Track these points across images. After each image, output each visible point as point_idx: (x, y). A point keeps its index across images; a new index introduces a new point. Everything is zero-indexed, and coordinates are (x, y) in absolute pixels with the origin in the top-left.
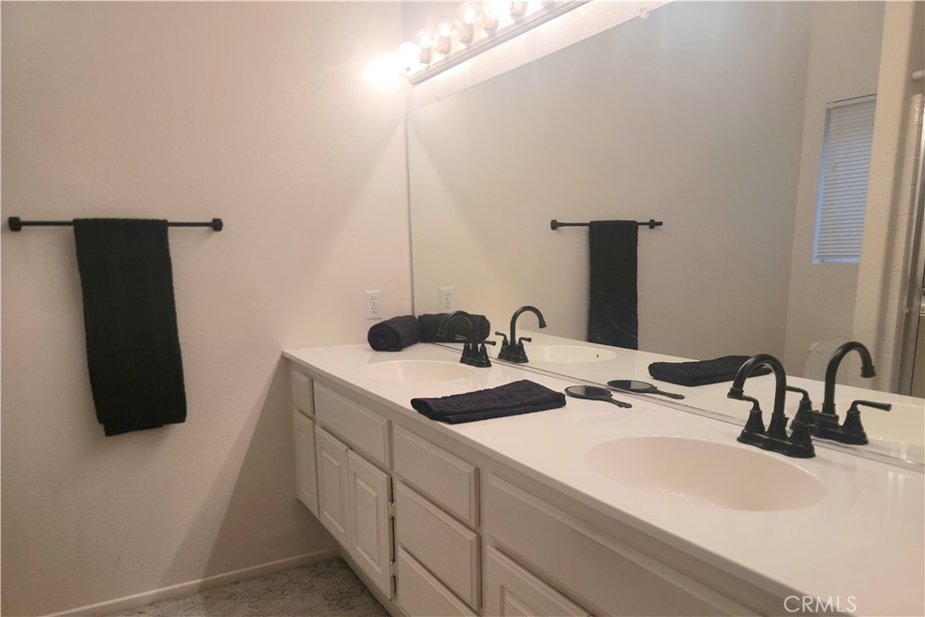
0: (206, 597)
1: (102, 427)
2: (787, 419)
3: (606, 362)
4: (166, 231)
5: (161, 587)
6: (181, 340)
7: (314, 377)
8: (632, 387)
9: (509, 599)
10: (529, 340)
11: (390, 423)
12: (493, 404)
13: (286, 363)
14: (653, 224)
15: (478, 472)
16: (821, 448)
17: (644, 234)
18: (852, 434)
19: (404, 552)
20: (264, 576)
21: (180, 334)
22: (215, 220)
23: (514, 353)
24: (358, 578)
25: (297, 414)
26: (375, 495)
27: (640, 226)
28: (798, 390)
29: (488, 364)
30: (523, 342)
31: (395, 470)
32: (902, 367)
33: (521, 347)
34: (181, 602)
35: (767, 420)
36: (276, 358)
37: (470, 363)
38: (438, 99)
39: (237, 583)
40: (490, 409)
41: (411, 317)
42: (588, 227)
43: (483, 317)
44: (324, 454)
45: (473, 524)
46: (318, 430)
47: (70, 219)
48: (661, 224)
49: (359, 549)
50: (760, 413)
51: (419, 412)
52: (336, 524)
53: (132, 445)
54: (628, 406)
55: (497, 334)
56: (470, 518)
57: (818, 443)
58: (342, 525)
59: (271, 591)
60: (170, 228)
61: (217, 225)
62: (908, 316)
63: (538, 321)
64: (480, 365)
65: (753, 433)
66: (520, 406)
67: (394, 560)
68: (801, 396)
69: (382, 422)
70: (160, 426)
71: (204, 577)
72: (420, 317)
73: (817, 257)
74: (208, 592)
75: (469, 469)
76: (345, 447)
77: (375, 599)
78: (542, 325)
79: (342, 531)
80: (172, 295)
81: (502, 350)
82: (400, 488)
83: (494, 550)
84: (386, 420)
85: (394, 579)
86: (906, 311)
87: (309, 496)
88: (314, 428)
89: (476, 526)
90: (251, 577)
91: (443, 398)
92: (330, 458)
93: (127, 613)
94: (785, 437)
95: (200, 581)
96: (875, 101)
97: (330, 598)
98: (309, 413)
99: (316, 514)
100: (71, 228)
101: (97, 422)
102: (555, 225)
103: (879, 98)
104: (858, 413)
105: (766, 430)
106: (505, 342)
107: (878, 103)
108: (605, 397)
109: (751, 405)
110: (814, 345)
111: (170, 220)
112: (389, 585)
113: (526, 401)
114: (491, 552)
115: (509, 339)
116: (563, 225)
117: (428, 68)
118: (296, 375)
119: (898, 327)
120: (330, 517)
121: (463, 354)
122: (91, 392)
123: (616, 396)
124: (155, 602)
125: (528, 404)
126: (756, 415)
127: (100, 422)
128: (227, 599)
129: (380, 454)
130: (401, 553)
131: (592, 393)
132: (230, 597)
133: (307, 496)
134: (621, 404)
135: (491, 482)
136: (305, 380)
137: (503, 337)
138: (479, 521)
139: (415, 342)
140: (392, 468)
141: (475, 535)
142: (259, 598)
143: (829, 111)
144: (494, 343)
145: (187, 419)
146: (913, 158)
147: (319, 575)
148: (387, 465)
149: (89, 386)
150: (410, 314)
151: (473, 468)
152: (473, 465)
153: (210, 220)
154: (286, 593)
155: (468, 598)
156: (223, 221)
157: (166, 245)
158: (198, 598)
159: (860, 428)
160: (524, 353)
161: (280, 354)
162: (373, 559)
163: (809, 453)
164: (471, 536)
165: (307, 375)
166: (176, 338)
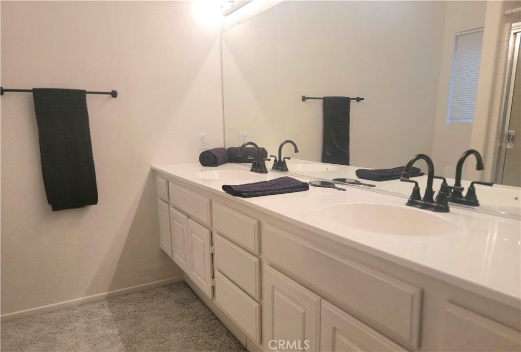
0: (110, 302)
1: (50, 206)
2: (434, 192)
3: (332, 171)
4: (85, 96)
5: (85, 296)
6: (94, 159)
7: (169, 179)
8: (346, 181)
9: (276, 292)
10: (289, 158)
11: (211, 201)
12: (268, 188)
13: (154, 172)
14: (358, 99)
15: (259, 223)
16: (453, 208)
17: (353, 104)
18: (471, 200)
19: (219, 272)
20: (142, 291)
21: (94, 155)
22: (113, 91)
23: (280, 165)
24: (194, 292)
25: (160, 201)
26: (202, 242)
27: (351, 100)
28: (440, 178)
29: (266, 172)
30: (285, 160)
31: (213, 227)
32: (497, 169)
33: (284, 163)
34: (97, 304)
35: (422, 193)
36: (148, 170)
37: (256, 171)
38: (239, 23)
39: (127, 294)
40: (266, 191)
41: (224, 149)
42: (322, 100)
43: (264, 149)
44: (175, 222)
45: (256, 253)
46: (172, 209)
47: (31, 88)
48: (363, 99)
49: (194, 273)
50: (419, 189)
51: (227, 192)
52: (182, 261)
53: (67, 217)
54: (345, 190)
55: (271, 156)
56: (255, 249)
57: (452, 206)
58: (185, 261)
59: (146, 299)
60: (87, 95)
61: (114, 94)
62: (500, 148)
63: (294, 149)
64: (261, 172)
65: (415, 200)
66: (283, 189)
67: (213, 278)
68: (442, 181)
69: (206, 200)
70: (83, 206)
71: (108, 291)
72: (228, 148)
73: (449, 119)
74: (111, 299)
75: (255, 222)
76: (187, 217)
77: (204, 303)
78: (296, 151)
79: (185, 263)
80: (89, 133)
81: (274, 165)
82: (216, 237)
83: (269, 266)
84: (208, 199)
85: (213, 288)
86: (499, 145)
87: (167, 246)
88: (169, 208)
89: (259, 254)
90: (136, 291)
91: (240, 185)
92: (178, 224)
93: (67, 310)
94: (432, 201)
95: (107, 293)
96: (483, 31)
97: (179, 302)
98: (166, 198)
99: (171, 256)
100: (32, 93)
101: (47, 203)
102: (304, 99)
103: (485, 29)
104: (474, 189)
105: (422, 199)
106: (275, 161)
107: (485, 32)
108: (331, 186)
109: (414, 184)
110: (447, 168)
111: (87, 91)
112: (210, 292)
113: (287, 187)
114: (266, 267)
115: (278, 159)
116: (309, 98)
117: (233, 5)
118: (159, 178)
119: (494, 154)
120: (178, 257)
121: (252, 167)
122: (44, 187)
123: (337, 186)
124: (82, 305)
125: (288, 188)
126: (416, 191)
127: (49, 204)
128: (121, 303)
129: (205, 219)
130: (217, 273)
131: (324, 184)
132: (124, 301)
133: (166, 247)
134: (340, 189)
135: (266, 227)
136: (164, 181)
137: (274, 158)
138: (260, 251)
139: (226, 162)
140: (212, 226)
141: (258, 259)
142: (139, 302)
143: (457, 37)
144: (269, 160)
145: (98, 202)
146: (504, 59)
147: (172, 291)
148: (209, 225)
149: (43, 184)
150: (223, 147)
151: (257, 221)
152: (256, 219)
153: (110, 91)
154: (154, 300)
155: (253, 294)
156: (118, 92)
157: (85, 104)
158: (106, 303)
159: (475, 197)
160: (286, 166)
161: (150, 168)
162: (201, 277)
163: (446, 210)
164: (256, 260)
165: (165, 179)
166: (92, 157)
